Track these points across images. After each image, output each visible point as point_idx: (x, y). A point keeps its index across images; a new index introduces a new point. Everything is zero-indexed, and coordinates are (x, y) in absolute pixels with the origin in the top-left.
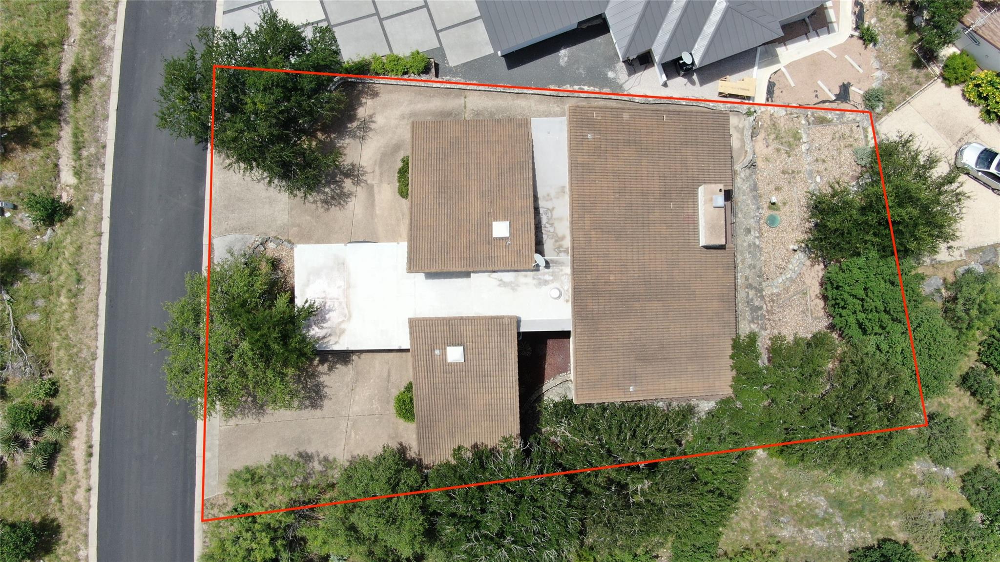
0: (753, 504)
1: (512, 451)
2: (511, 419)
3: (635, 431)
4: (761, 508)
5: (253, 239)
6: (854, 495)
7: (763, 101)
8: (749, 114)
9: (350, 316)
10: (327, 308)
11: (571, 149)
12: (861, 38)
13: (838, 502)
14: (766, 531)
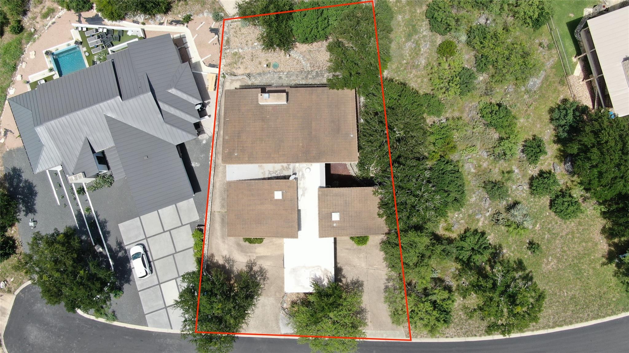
0: (409, 77)
1: (379, 191)
2: (366, 191)
3: (370, 135)
4: (411, 73)
5: (282, 314)
6: (405, 29)
7: (218, 69)
8: (224, 77)
9: (318, 266)
10: (314, 277)
11: (242, 163)
12: (188, 22)
13: (409, 37)
14: (422, 71)
